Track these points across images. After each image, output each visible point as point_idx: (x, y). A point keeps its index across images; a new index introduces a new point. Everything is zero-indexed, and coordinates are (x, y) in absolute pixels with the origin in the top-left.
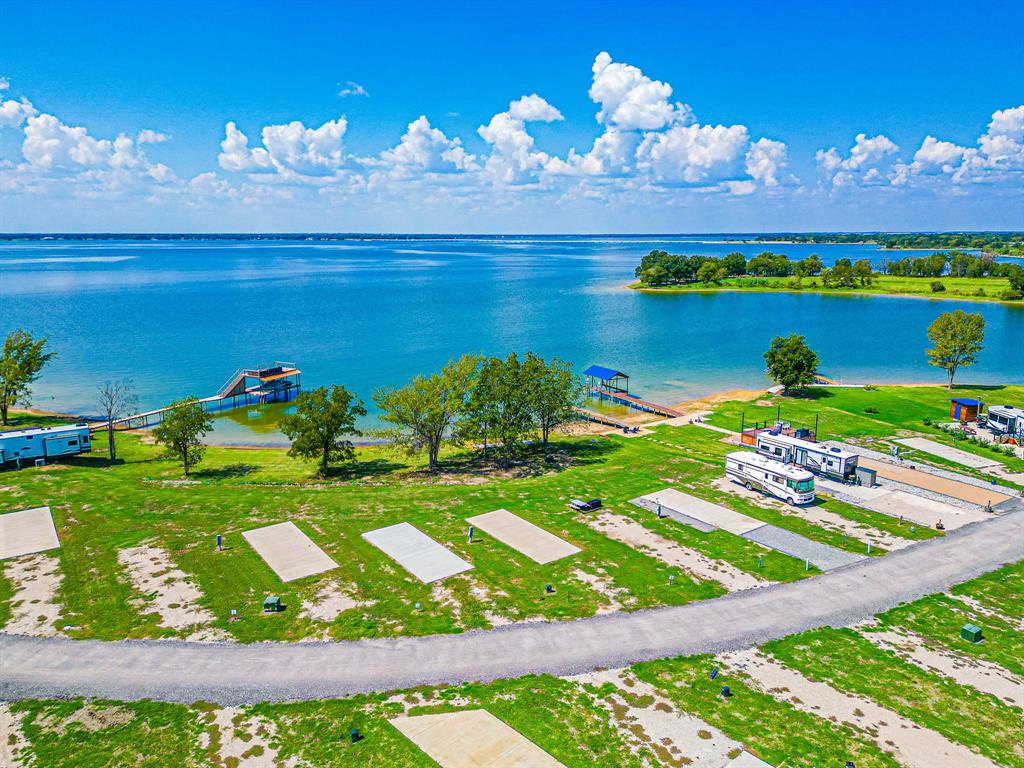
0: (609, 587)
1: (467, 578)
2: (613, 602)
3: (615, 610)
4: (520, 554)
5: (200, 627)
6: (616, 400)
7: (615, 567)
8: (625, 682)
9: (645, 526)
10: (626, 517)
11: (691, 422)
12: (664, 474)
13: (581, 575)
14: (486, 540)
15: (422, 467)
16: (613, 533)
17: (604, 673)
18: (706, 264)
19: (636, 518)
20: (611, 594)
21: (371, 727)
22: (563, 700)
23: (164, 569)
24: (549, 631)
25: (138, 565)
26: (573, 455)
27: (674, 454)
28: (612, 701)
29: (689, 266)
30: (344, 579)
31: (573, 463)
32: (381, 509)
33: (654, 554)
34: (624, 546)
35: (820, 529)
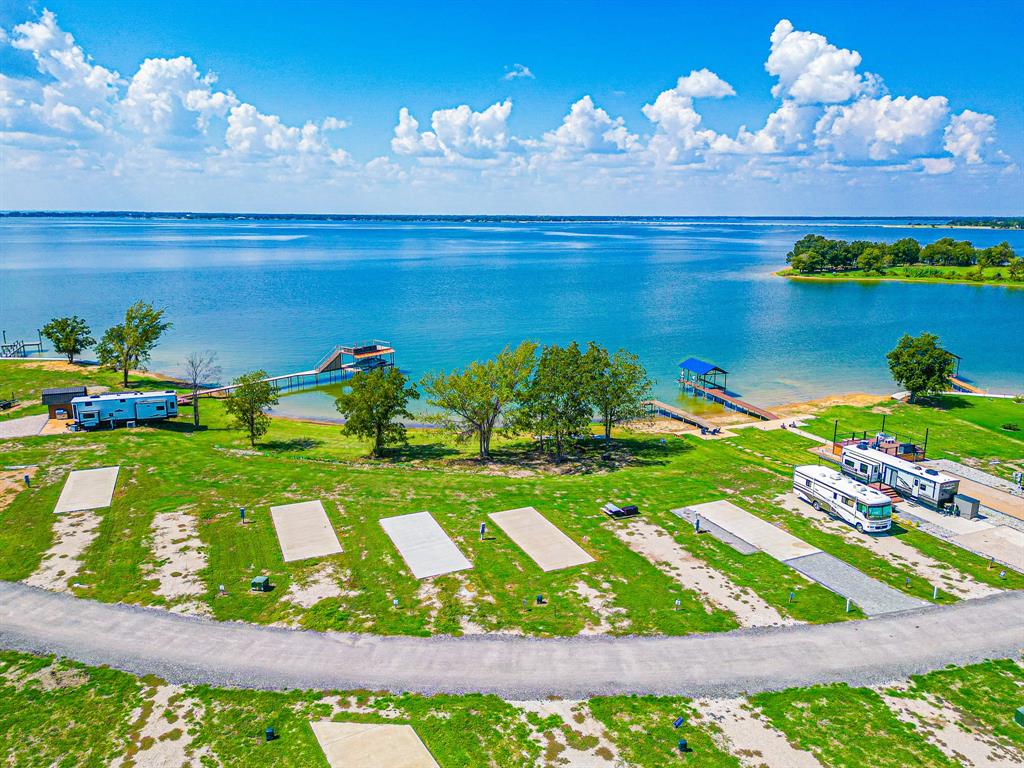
0: (606, 606)
1: (461, 578)
2: (603, 622)
3: (601, 632)
4: (528, 557)
5: (189, 598)
6: (710, 397)
7: (623, 582)
8: (575, 717)
9: (677, 541)
10: (660, 528)
11: (783, 427)
12: (728, 484)
13: (583, 589)
14: (499, 538)
15: (474, 455)
16: (637, 545)
17: (557, 703)
18: (868, 251)
19: (671, 531)
20: (605, 613)
22: (498, 728)
23: (185, 537)
24: (517, 647)
25: (165, 531)
26: (636, 454)
27: (748, 462)
28: (550, 736)
29: (849, 252)
30: (341, 566)
31: (630, 463)
32: (411, 495)
33: (673, 573)
34: (644, 560)
35: (885, 563)
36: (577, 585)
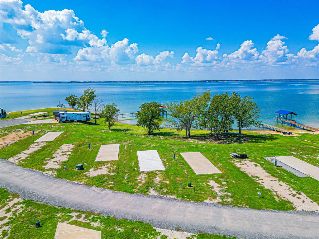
0: (222, 191)
1: (158, 173)
2: (218, 198)
3: (215, 202)
4: (191, 168)
7: (233, 182)
9: (264, 169)
10: (257, 163)
13: (212, 183)
14: (181, 161)
16: (244, 169)
19: (262, 165)
21: (49, 223)
23: (67, 151)
25: (62, 149)
30: (114, 164)
32: (153, 145)
33: (260, 181)
34: (246, 175)
36: (210, 181)
